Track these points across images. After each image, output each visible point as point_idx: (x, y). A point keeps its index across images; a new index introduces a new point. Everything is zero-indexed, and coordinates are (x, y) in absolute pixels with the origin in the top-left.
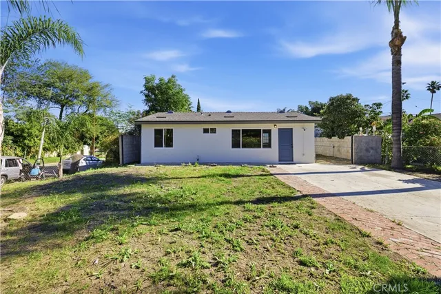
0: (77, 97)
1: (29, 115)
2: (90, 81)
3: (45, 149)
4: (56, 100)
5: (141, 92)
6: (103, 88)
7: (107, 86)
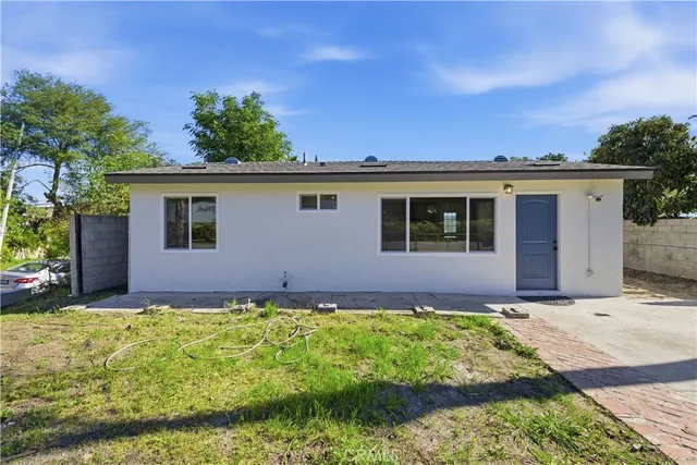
0: (76, 144)
5: (187, 127)
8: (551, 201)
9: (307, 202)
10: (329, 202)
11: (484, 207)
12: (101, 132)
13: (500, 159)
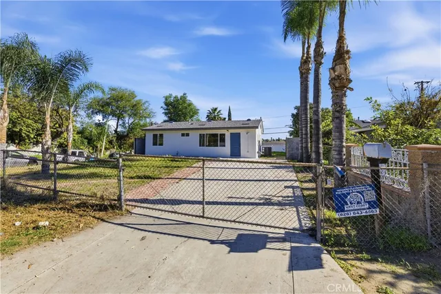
0: (126, 112)
1: (99, 125)
2: (136, 99)
3: (106, 149)
4: (113, 114)
6: (144, 103)
7: (147, 102)
8: (239, 135)
9: (183, 135)
10: (188, 135)
11: (223, 136)
12: (133, 107)
13: (249, 120)
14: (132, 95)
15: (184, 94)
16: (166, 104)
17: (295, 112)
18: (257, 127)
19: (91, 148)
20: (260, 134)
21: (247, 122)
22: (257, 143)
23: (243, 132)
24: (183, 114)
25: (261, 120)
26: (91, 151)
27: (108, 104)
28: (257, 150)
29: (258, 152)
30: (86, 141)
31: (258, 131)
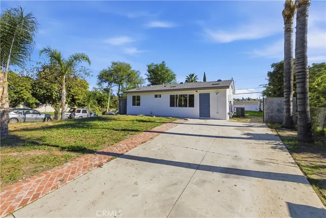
1: (106, 90)
4: (115, 82)
6: (137, 73)
7: (138, 71)
9: (156, 96)
10: (160, 96)
11: (192, 97)
12: (128, 75)
13: (220, 80)
14: (128, 67)
15: (163, 62)
16: (149, 72)
17: (272, 70)
18: (228, 87)
19: (100, 107)
20: (232, 94)
21: (218, 83)
22: (228, 104)
23: (212, 92)
24: (161, 78)
25: (232, 80)
26: (101, 109)
27: (111, 75)
28: (228, 111)
29: (229, 114)
30: (96, 102)
31: (229, 91)
